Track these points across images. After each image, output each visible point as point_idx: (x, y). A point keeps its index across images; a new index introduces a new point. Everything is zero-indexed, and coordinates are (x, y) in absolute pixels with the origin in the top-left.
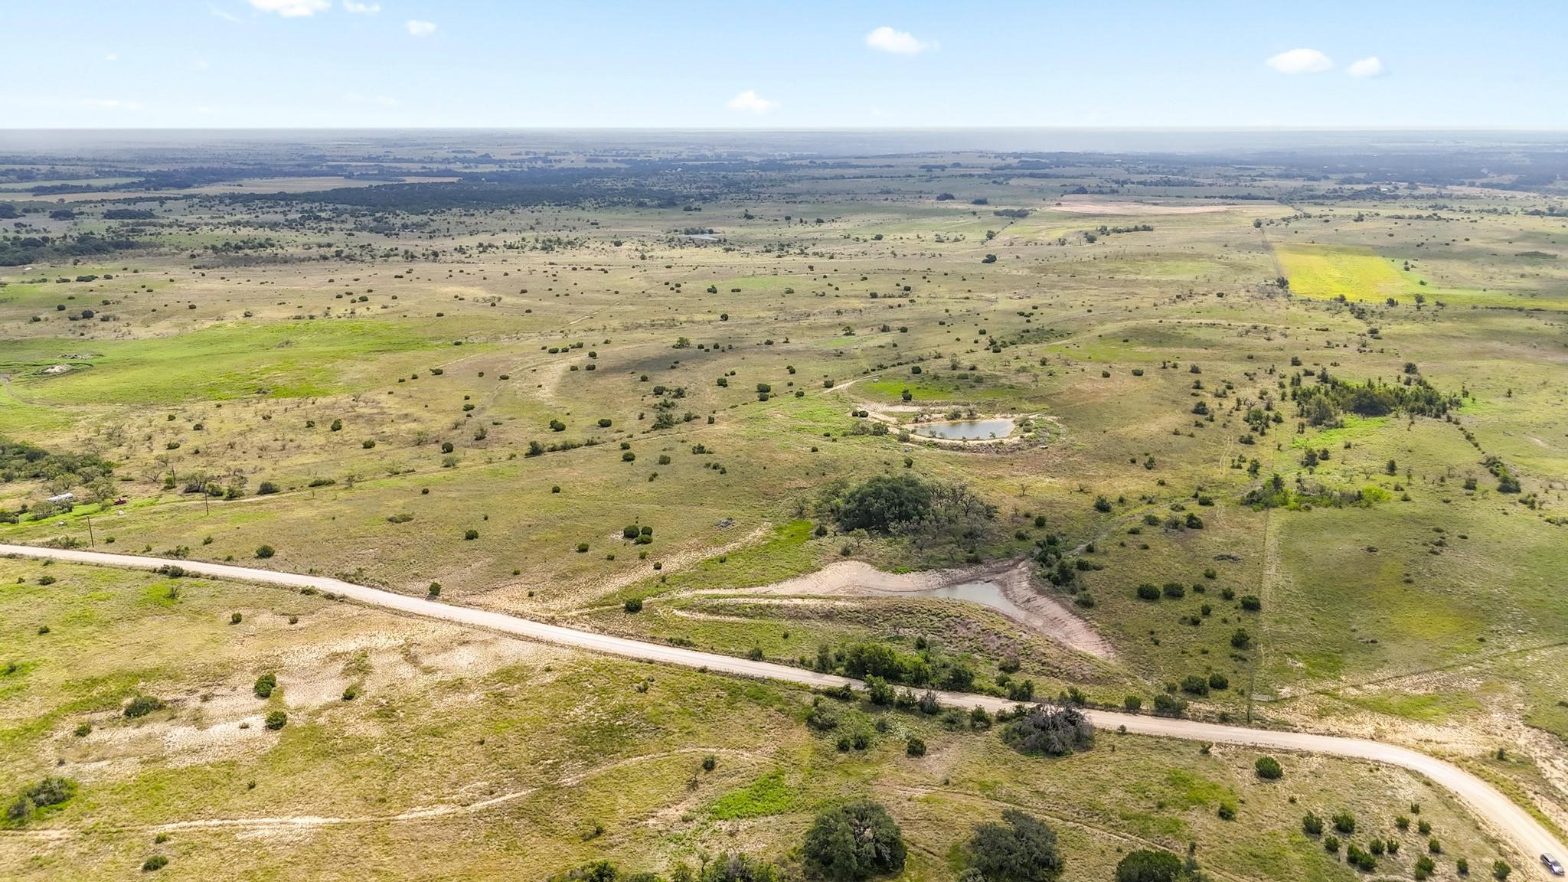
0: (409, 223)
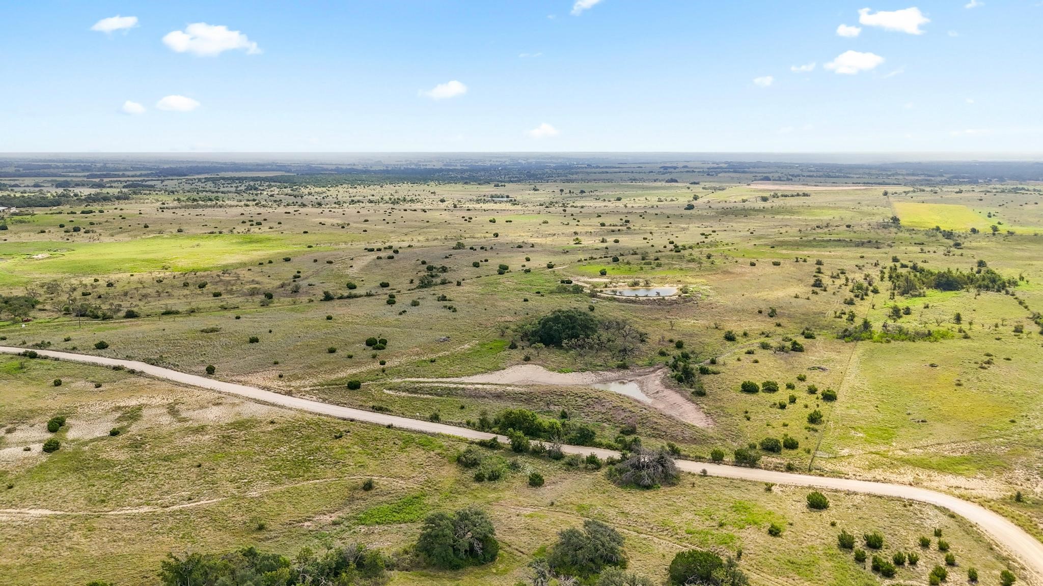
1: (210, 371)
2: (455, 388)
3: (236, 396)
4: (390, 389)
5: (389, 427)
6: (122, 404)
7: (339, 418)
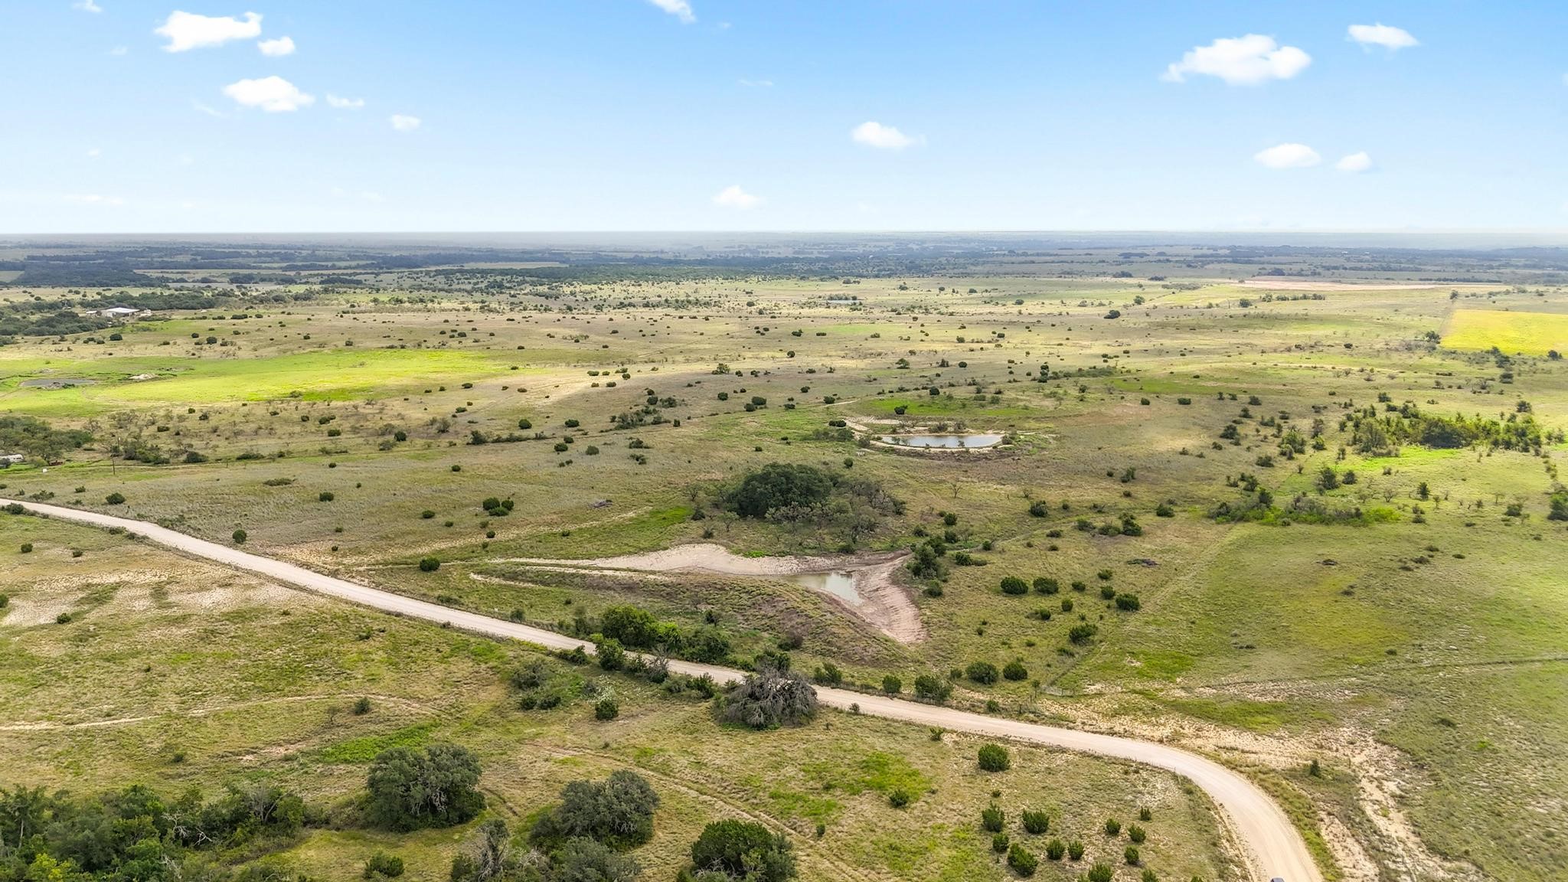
0: (578, 290)
1: (239, 539)
2: (573, 574)
3: (257, 575)
4: (480, 573)
5: (446, 626)
6: (96, 581)
7: (382, 611)
